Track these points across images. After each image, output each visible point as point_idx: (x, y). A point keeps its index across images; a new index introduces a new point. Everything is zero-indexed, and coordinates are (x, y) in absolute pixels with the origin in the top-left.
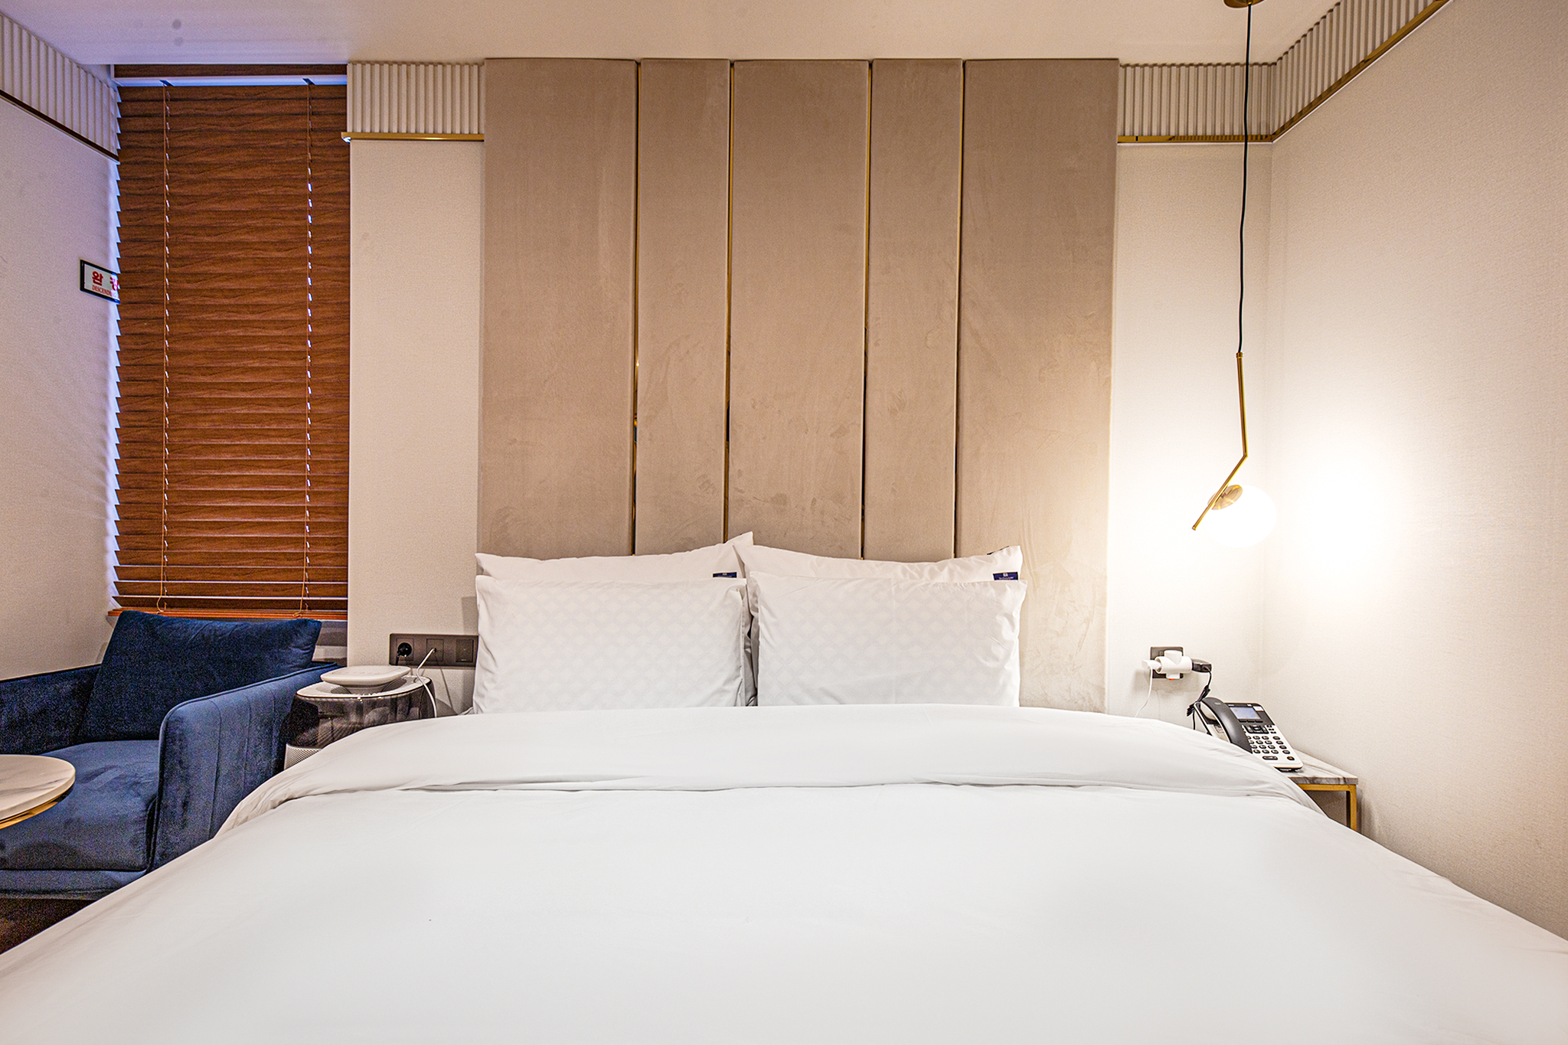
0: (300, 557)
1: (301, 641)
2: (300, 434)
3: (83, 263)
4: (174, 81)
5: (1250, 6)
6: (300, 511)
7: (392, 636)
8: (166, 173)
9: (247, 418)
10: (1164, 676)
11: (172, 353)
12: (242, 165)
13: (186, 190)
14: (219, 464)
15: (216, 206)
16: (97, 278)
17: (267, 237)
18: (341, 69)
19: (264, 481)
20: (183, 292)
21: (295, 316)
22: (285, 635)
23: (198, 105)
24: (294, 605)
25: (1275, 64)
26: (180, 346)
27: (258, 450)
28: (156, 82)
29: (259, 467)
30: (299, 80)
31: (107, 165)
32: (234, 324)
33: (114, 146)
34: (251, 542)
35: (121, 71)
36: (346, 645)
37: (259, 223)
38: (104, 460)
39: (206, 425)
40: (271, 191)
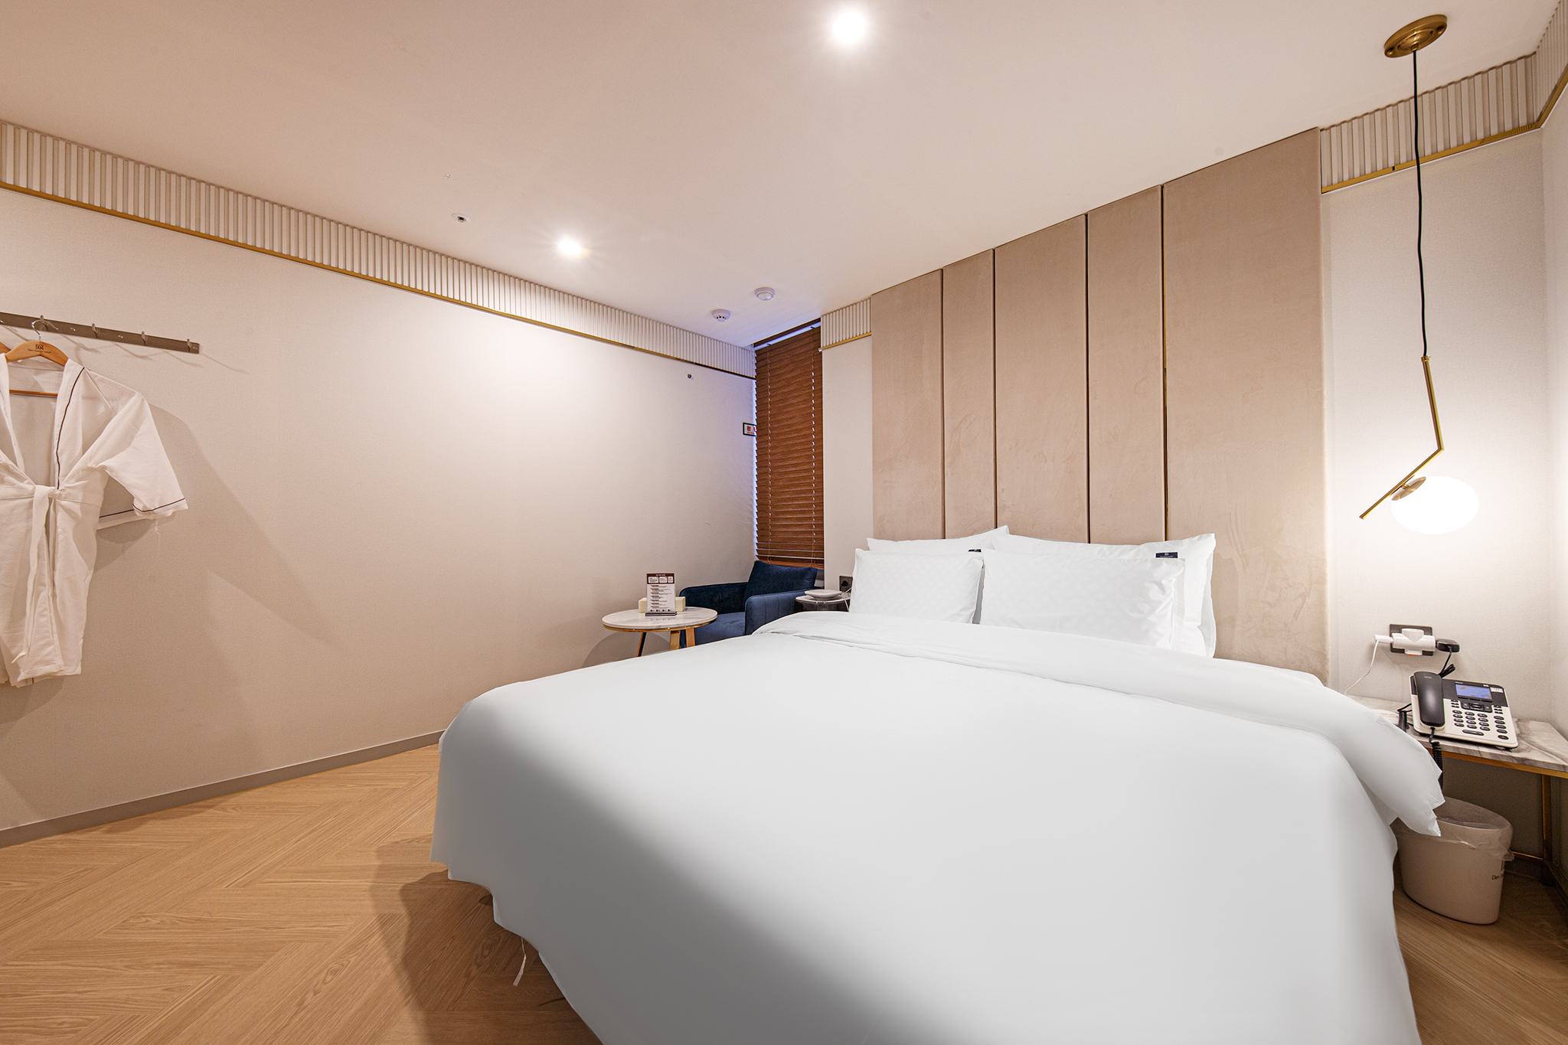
0: (811, 539)
1: (808, 577)
2: (810, 484)
3: (744, 424)
4: (771, 343)
5: (1415, 52)
6: (811, 518)
7: (840, 577)
8: (769, 381)
9: (794, 479)
10: (1402, 651)
11: (772, 454)
12: (792, 371)
13: (774, 387)
14: (785, 500)
15: (784, 391)
16: (749, 428)
17: (799, 399)
18: (819, 320)
19: (800, 506)
20: (776, 428)
21: (808, 432)
22: (803, 574)
23: (778, 350)
24: (809, 561)
25: (1535, 53)
26: (774, 451)
27: (797, 492)
28: (765, 345)
29: (798, 500)
30: (809, 328)
31: (752, 383)
32: (789, 439)
33: (754, 374)
34: (796, 533)
35: (756, 345)
36: (823, 580)
37: (796, 394)
38: (752, 500)
39: (781, 483)
40: (800, 379)
